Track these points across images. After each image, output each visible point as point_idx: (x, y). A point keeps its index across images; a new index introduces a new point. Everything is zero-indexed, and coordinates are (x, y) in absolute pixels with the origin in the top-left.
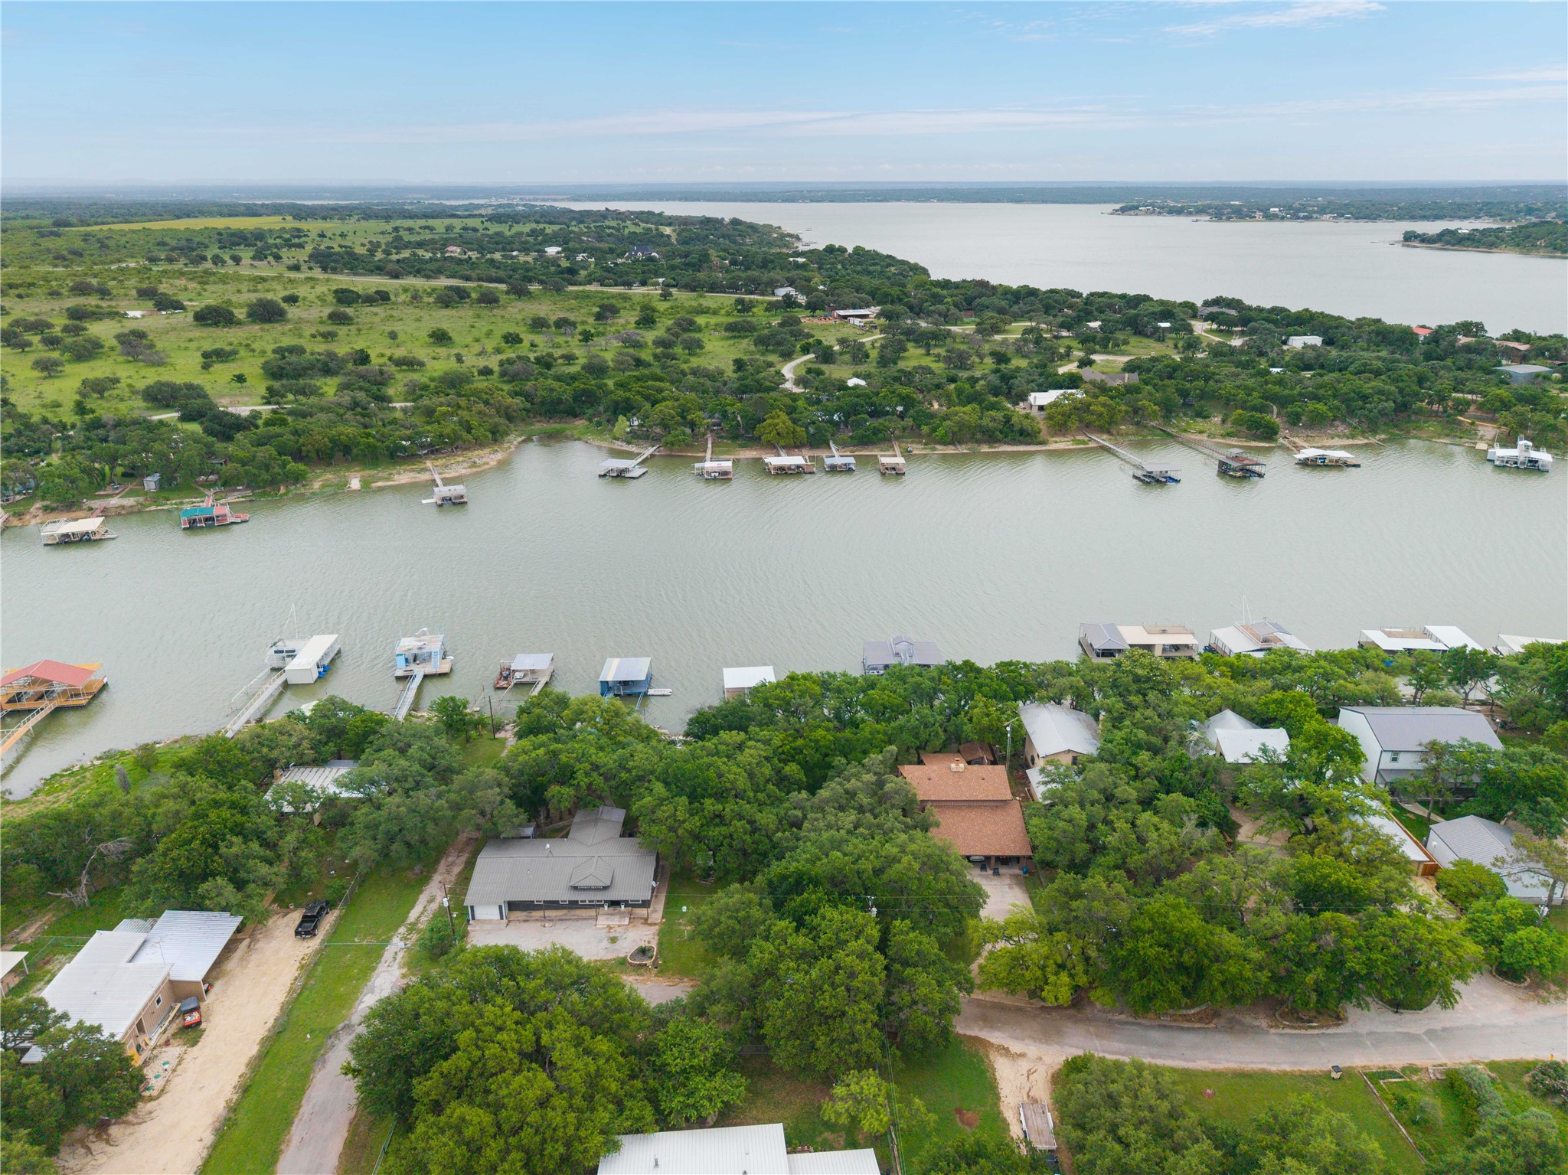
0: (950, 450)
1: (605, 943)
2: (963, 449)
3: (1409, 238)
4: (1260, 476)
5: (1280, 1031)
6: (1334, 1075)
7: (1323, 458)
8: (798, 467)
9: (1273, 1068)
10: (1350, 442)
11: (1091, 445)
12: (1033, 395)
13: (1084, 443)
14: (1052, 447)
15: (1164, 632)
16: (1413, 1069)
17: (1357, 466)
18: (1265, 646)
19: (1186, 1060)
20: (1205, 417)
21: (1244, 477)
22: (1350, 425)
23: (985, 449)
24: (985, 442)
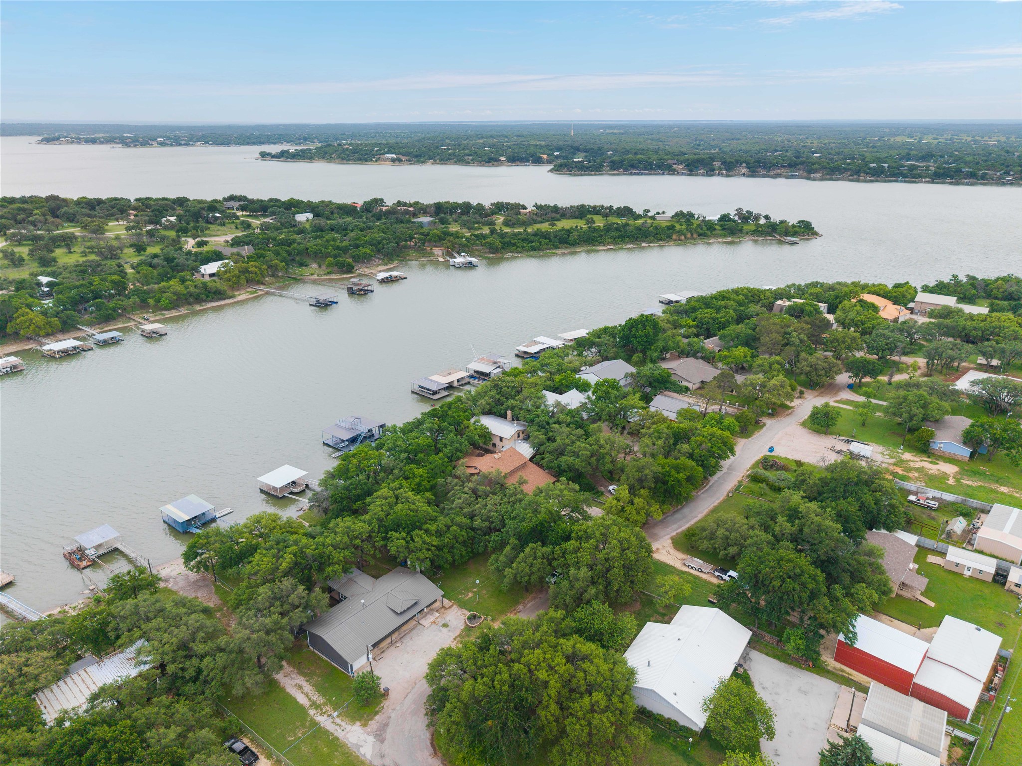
0: (174, 313)
1: (444, 630)
2: (183, 311)
3: (264, 155)
4: (372, 291)
5: (702, 491)
6: (730, 495)
7: (391, 277)
8: (75, 348)
9: (715, 504)
10: (386, 267)
11: (261, 293)
12: (203, 267)
13: (254, 293)
14: (240, 298)
15: (450, 374)
16: (740, 482)
17: (406, 278)
18: (496, 365)
19: (695, 517)
20: (307, 266)
21: (365, 294)
22: (379, 259)
23: (198, 308)
24: (195, 303)
